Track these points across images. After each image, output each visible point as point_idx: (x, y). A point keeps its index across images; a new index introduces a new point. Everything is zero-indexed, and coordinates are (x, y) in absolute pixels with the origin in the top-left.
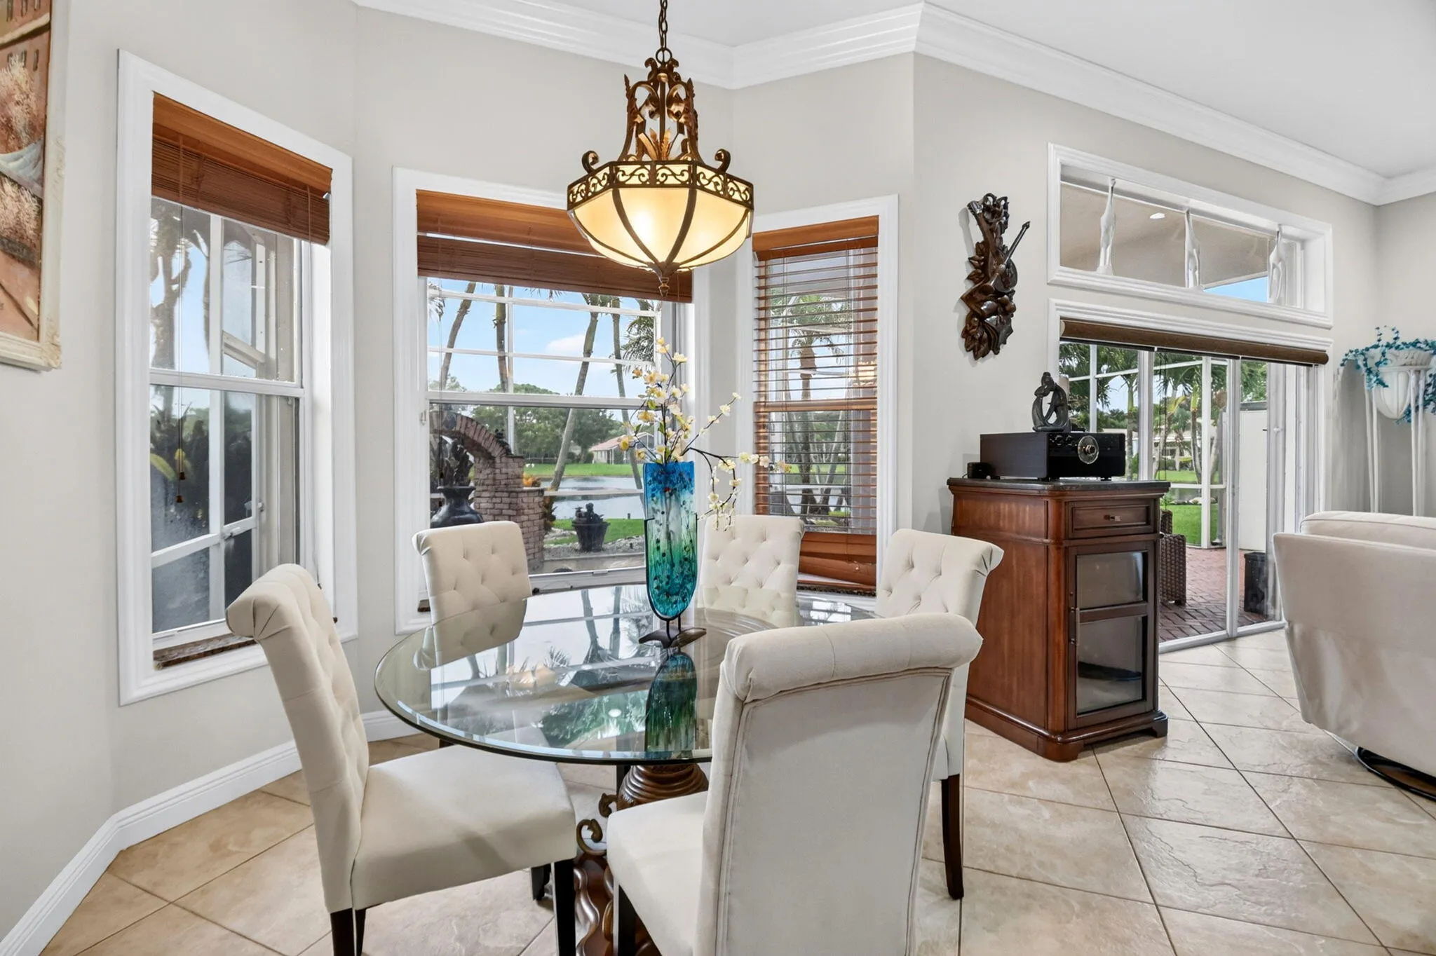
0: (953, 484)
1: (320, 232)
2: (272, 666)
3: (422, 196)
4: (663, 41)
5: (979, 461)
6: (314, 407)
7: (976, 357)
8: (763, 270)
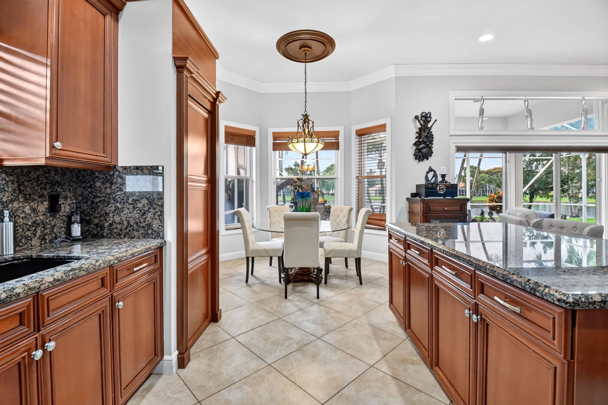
0: (408, 199)
1: (253, 145)
2: (243, 234)
3: (274, 133)
4: (305, 109)
5: (415, 192)
6: (253, 181)
7: (419, 161)
8: (360, 139)
